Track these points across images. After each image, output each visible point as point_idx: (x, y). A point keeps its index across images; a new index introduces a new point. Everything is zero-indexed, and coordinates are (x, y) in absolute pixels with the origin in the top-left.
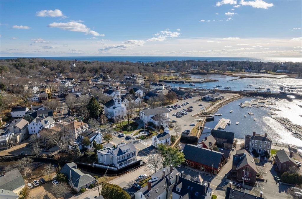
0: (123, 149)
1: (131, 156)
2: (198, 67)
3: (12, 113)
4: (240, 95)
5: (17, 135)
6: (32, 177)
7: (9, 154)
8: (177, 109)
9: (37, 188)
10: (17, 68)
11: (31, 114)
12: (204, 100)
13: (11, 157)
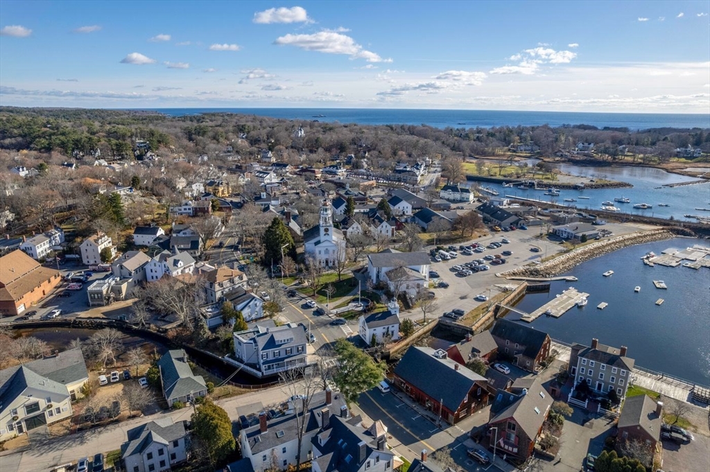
0: (278, 338)
1: (295, 352)
2: (592, 145)
3: (135, 236)
4: (663, 229)
5: (123, 283)
6: (115, 364)
7: (102, 316)
8: (470, 254)
9: (113, 386)
10: (190, 139)
11: (161, 241)
12: (554, 236)
13: (104, 321)
